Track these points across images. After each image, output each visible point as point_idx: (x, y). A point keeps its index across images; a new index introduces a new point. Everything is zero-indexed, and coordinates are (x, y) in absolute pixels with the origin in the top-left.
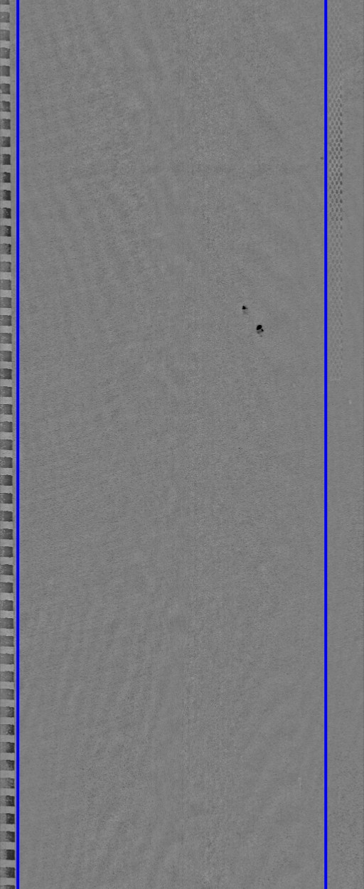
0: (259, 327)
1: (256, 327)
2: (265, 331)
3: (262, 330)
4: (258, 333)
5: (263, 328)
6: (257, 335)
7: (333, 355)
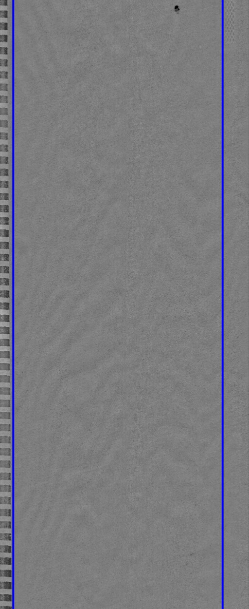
0: (176, 7)
1: (174, 7)
2: (180, 10)
3: (179, 9)
4: (176, 11)
5: (179, 8)
6: (175, 12)
7: (227, 26)
